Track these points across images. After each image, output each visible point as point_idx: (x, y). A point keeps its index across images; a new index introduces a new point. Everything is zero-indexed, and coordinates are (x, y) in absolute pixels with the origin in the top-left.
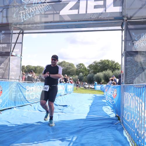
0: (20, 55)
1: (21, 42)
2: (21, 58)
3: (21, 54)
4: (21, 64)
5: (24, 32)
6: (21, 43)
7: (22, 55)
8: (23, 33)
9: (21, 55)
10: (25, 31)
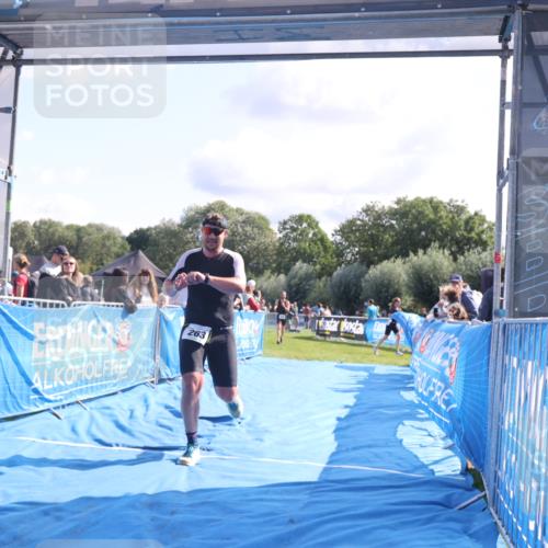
0: (5, 170)
1: (11, 105)
2: (9, 185)
3: (7, 163)
4: (8, 214)
5: (24, 57)
6: (7, 110)
7: (14, 168)
8: (18, 63)
9: (9, 168)
10: (28, 53)
